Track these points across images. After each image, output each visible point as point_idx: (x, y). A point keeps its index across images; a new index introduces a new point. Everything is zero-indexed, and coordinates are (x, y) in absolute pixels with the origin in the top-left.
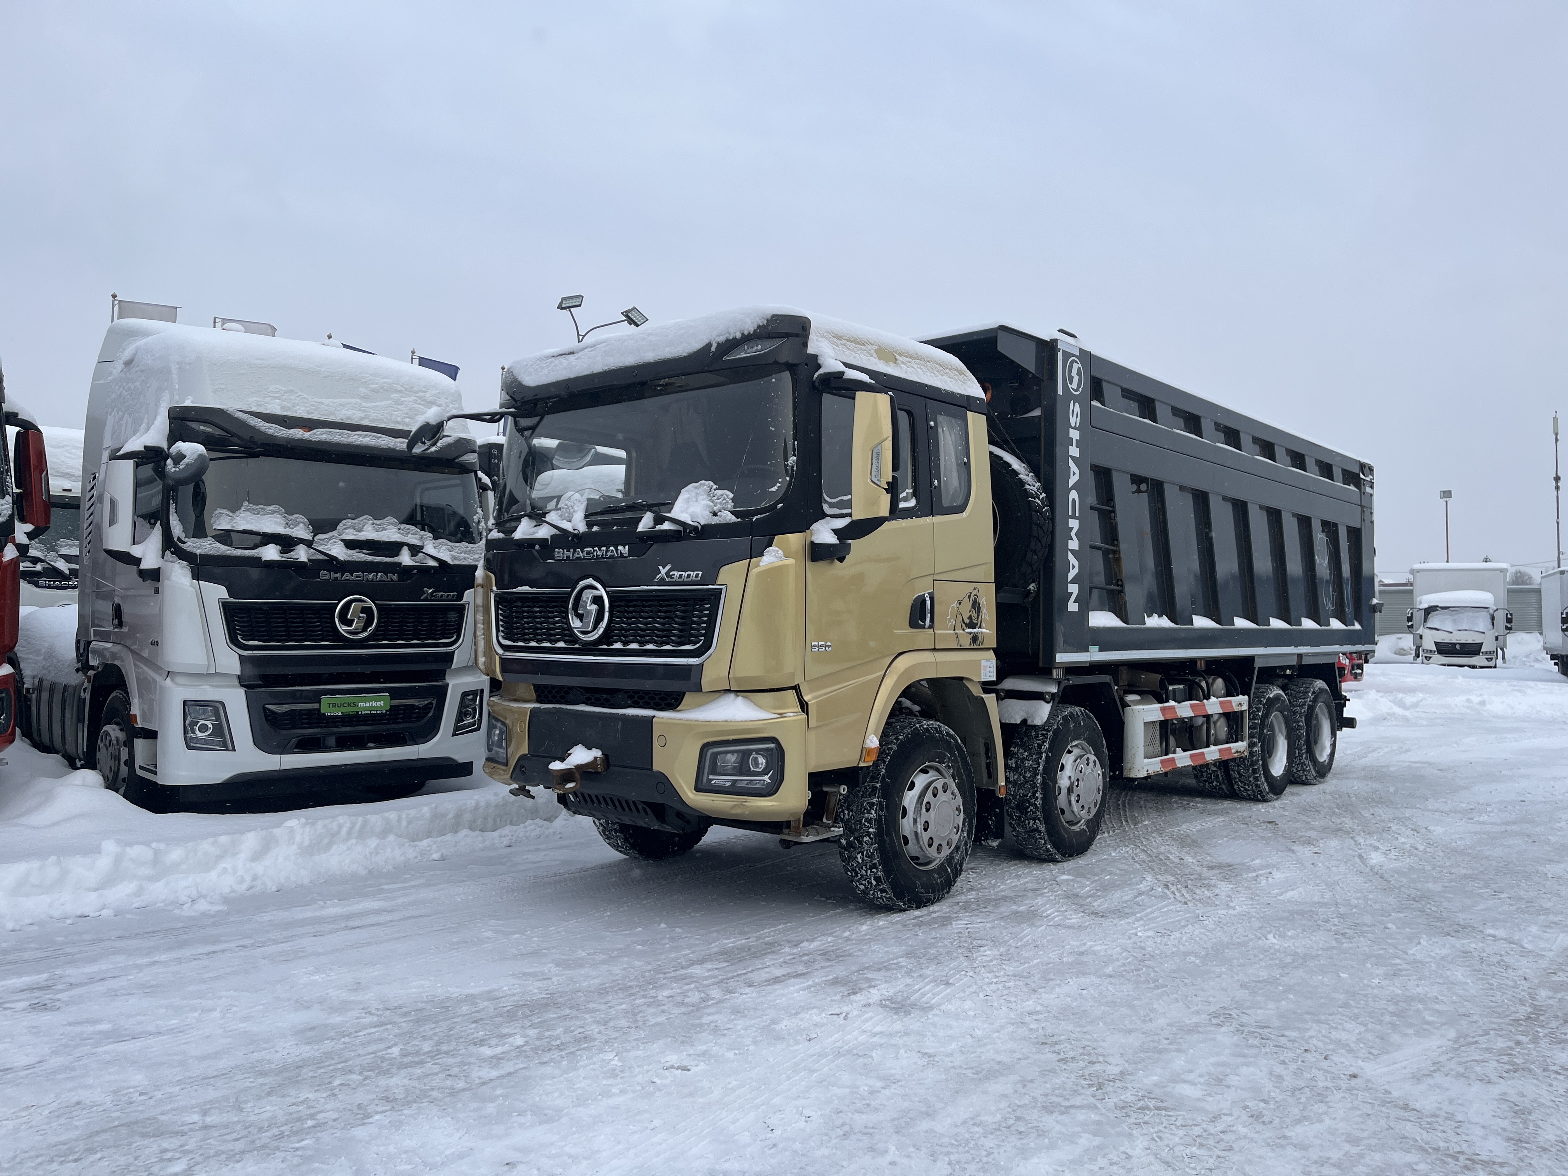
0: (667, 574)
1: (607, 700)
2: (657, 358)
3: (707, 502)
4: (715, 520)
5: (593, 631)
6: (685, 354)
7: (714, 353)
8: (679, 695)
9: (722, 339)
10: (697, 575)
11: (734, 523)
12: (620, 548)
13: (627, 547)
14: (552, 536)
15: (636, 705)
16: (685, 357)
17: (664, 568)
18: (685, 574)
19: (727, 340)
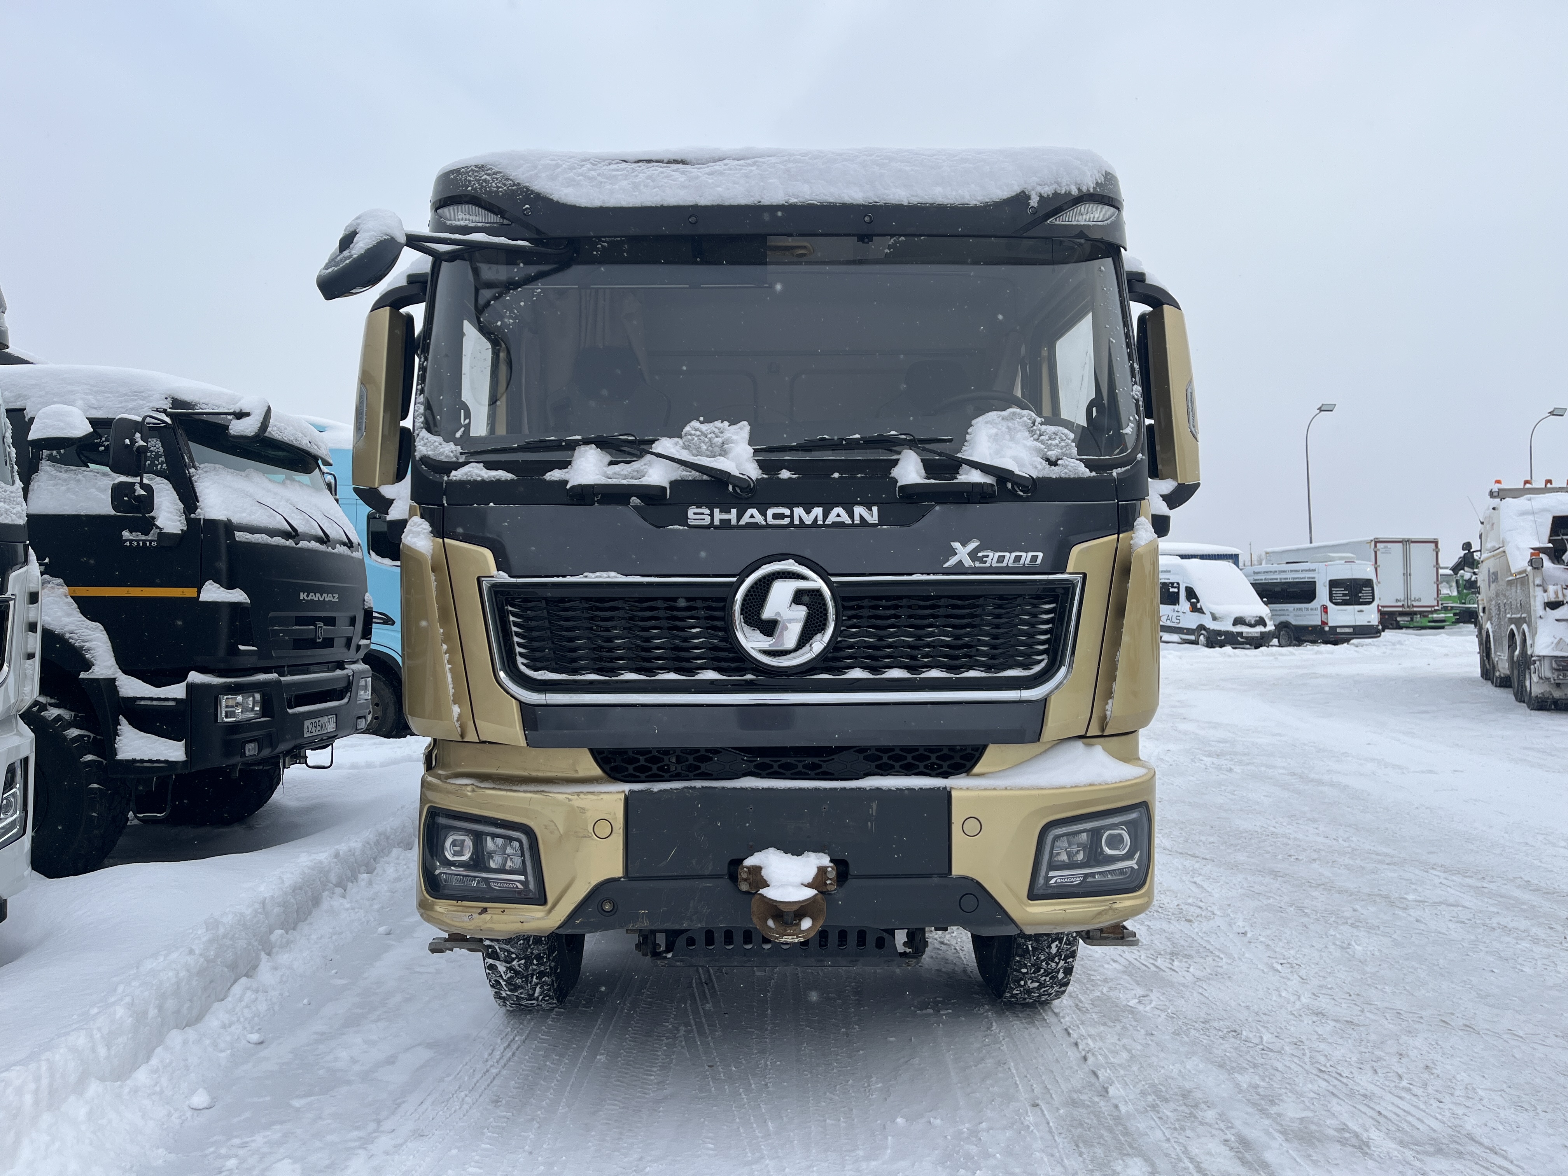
0: (973, 555)
1: (814, 767)
2: (915, 200)
3: (1031, 443)
4: (1054, 473)
5: (795, 650)
6: (973, 203)
7: (1036, 210)
8: (977, 750)
9: (1047, 191)
10: (1034, 558)
11: (1089, 479)
12: (859, 510)
13: (875, 509)
14: (673, 483)
15: (884, 770)
16: (976, 207)
17: (964, 545)
18: (1009, 558)
19: (1056, 194)
